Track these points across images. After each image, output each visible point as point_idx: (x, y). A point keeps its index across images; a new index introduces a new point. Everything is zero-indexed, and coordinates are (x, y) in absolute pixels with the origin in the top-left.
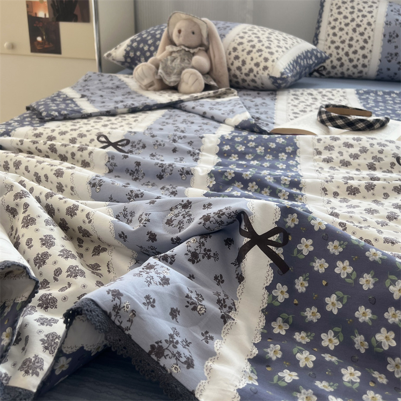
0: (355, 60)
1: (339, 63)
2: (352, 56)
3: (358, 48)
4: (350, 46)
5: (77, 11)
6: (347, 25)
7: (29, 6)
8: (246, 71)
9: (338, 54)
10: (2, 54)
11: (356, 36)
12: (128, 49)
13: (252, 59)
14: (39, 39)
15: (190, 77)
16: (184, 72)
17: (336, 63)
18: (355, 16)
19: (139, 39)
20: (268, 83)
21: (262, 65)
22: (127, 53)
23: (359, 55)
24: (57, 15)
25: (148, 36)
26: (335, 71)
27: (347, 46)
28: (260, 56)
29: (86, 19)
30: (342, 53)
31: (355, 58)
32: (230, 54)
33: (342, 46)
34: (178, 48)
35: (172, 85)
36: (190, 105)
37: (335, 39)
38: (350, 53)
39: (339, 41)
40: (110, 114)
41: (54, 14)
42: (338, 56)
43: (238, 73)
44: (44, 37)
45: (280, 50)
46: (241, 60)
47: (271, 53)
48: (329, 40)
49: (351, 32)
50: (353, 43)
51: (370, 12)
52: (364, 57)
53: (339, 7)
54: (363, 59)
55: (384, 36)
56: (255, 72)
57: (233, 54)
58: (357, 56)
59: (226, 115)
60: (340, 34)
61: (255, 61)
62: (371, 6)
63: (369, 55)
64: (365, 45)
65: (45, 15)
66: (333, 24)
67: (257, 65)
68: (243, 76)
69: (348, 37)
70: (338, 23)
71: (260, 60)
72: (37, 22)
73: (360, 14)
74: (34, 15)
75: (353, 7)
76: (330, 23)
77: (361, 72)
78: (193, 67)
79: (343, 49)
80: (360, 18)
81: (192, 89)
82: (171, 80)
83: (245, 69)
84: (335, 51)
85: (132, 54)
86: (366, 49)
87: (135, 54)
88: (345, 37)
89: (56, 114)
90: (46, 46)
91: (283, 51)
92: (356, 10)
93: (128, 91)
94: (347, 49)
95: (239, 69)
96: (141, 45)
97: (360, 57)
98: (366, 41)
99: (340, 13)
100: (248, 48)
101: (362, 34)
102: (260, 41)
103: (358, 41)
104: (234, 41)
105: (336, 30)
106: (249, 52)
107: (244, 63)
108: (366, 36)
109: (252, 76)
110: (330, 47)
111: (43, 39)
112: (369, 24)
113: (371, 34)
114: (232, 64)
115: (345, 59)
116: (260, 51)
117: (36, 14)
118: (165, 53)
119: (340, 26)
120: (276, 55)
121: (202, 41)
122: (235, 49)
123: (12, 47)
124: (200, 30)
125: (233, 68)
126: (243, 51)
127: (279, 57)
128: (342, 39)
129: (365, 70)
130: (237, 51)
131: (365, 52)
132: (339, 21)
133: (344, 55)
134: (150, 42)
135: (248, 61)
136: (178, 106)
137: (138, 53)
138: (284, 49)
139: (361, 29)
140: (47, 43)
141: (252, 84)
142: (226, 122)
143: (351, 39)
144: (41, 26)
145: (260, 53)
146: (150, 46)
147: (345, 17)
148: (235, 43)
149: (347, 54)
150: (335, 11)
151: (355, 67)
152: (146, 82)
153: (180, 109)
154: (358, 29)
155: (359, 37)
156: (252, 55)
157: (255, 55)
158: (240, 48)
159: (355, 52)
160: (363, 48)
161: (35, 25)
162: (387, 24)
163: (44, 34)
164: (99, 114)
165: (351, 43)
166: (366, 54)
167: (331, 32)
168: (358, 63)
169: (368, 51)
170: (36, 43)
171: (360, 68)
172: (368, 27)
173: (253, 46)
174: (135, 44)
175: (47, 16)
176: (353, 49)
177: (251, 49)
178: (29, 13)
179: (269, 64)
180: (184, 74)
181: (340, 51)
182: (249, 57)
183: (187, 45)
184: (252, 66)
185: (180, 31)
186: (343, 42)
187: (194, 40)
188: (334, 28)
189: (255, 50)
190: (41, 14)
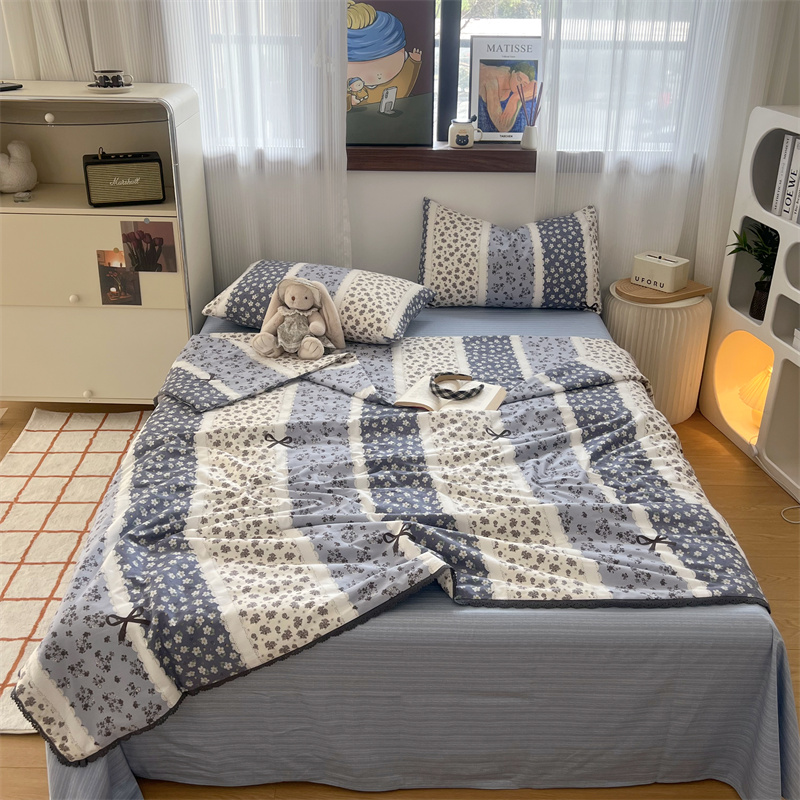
0: (463, 291)
1: (447, 295)
2: (459, 287)
3: (464, 280)
4: (457, 277)
5: (161, 260)
6: (452, 254)
7: (101, 255)
8: (361, 330)
9: (446, 285)
11: (462, 267)
12: (230, 304)
13: (365, 320)
14: (113, 290)
15: (311, 344)
16: (304, 340)
17: (444, 294)
18: (458, 245)
19: (241, 293)
20: (384, 341)
21: (376, 325)
22: (230, 308)
23: (467, 286)
24: (137, 265)
25: (250, 290)
26: (445, 302)
27: (454, 277)
28: (373, 316)
29: (172, 268)
30: (449, 285)
31: (463, 289)
32: (343, 313)
33: (449, 277)
34: (293, 312)
35: (292, 351)
36: (318, 376)
37: (442, 269)
38: (458, 284)
39: (446, 271)
41: (133, 265)
42: (446, 288)
43: (352, 331)
44: (120, 288)
45: (390, 308)
46: (354, 319)
47: (383, 313)
48: (436, 271)
49: (456, 262)
50: (460, 274)
51: (474, 241)
52: (472, 288)
53: (442, 234)
54: (471, 290)
55: (489, 267)
56: (369, 332)
57: (346, 314)
58: (464, 287)
59: (354, 389)
60: (445, 264)
61: (368, 322)
62: (474, 234)
63: (476, 287)
64: (471, 276)
65: (121, 265)
66: (438, 252)
67: (371, 325)
68: (358, 334)
69: (454, 268)
70: (442, 251)
71: (373, 320)
72: (111, 272)
73: (464, 243)
74: (107, 265)
75: (456, 235)
76: (435, 252)
77: (470, 302)
79: (450, 280)
80: (464, 248)
81: (314, 355)
82: (291, 347)
83: (360, 328)
84: (443, 282)
85: (234, 310)
86: (472, 280)
87: (238, 310)
88: (450, 268)
90: (122, 297)
91: (393, 309)
92: (459, 238)
94: (454, 280)
95: (353, 327)
96: (245, 301)
97: (468, 288)
98: (471, 272)
99: (444, 241)
100: (360, 308)
101: (467, 265)
102: (370, 300)
103: (464, 272)
104: (345, 299)
105: (442, 260)
106: (362, 313)
107: (358, 322)
108: (471, 268)
109: (366, 334)
110: (437, 278)
111: (118, 290)
112: (473, 254)
113: (476, 265)
114: (346, 323)
115: (453, 290)
116: (371, 311)
117: (109, 264)
118: (277, 315)
119: (445, 256)
120: (387, 315)
121: (314, 303)
122: (347, 309)
123: (79, 299)
124: (313, 295)
125: (348, 327)
126: (355, 310)
127: (390, 316)
128: (448, 270)
129: (474, 300)
130: (350, 310)
131: (472, 283)
132: (444, 249)
133: (452, 287)
134: (254, 297)
135: (361, 321)
137: (242, 309)
139: (466, 260)
140: (123, 294)
141: (367, 341)
143: (457, 270)
144: (115, 275)
145: (372, 313)
146: (255, 301)
147: (450, 246)
148: (347, 302)
149: (454, 286)
150: (439, 238)
151: (464, 297)
152: (265, 350)
153: (308, 380)
154: (463, 260)
155: (465, 268)
156: (365, 315)
157: (367, 315)
158: (352, 307)
159: (462, 284)
160: (469, 279)
161: (108, 275)
162: (490, 255)
163: (120, 284)
165: (457, 274)
166: (474, 285)
167: (437, 261)
168: (466, 294)
169: (475, 282)
170: (109, 294)
171: (469, 298)
172: (473, 258)
173: (365, 306)
174: (237, 299)
175: (124, 266)
176: (460, 281)
177: (363, 309)
178: (101, 263)
179: (382, 325)
180: (305, 342)
181: (447, 282)
182: (362, 317)
183: (300, 309)
184: (366, 326)
185: (293, 298)
186: (449, 273)
187: (307, 304)
188: (439, 257)
189: (367, 310)
190: (116, 264)
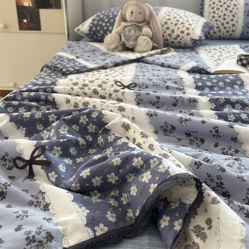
0: (228, 28)
1: (218, 30)
2: (226, 25)
3: (229, 20)
4: (224, 19)
5: (52, 1)
6: (221, 6)
8: (175, 37)
9: (217, 24)
10: (1, 32)
11: (228, 13)
12: (91, 25)
13: (178, 29)
14: (25, 21)
15: (143, 41)
16: (139, 38)
17: (216, 30)
18: (225, 1)
19: (98, 18)
20: (189, 43)
21: (186, 32)
22: (91, 28)
23: (230, 24)
24: (38, 4)
25: (104, 16)
26: (215, 35)
27: (222, 19)
28: (183, 27)
30: (219, 24)
31: (228, 26)
32: (163, 26)
33: (219, 19)
34: (131, 24)
35: (131, 47)
36: (150, 59)
37: (215, 15)
38: (225, 23)
39: (217, 16)
40: (104, 68)
41: (36, 4)
42: (217, 26)
43: (169, 38)
44: (29, 20)
45: (194, 22)
46: (171, 29)
47: (190, 25)
48: (211, 16)
49: (224, 11)
50: (226, 17)
52: (233, 25)
54: (232, 27)
55: (245, 12)
56: (181, 37)
57: (165, 26)
58: (229, 25)
60: (217, 12)
61: (180, 30)
63: (236, 24)
64: (234, 18)
65: (29, 4)
66: (212, 6)
67: (182, 32)
68: (172, 40)
69: (223, 14)
70: (215, 5)
71: (184, 29)
72: (23, 9)
74: (21, 5)
76: (210, 5)
77: (231, 35)
78: (143, 35)
79: (220, 21)
80: (229, 2)
81: (145, 49)
82: (129, 44)
83: (176, 34)
84: (215, 23)
85: (94, 29)
86: (234, 21)
87: (96, 29)
88: (220, 14)
89: (72, 69)
90: (30, 26)
91: (196, 23)
93: (102, 53)
94: (222, 21)
95: (170, 35)
96: (100, 23)
97: (231, 26)
98: (234, 16)
100: (175, 22)
101: (231, 12)
102: (181, 17)
103: (229, 16)
104: (164, 18)
105: (215, 10)
106: (176, 25)
107: (173, 31)
108: (234, 13)
109: (178, 39)
110: (211, 20)
111: (27, 21)
112: (235, 5)
113: (237, 11)
114: (165, 32)
115: (221, 27)
116: (182, 23)
117: (22, 4)
118: (120, 27)
119: (217, 7)
120: (193, 26)
121: (145, 18)
122: (166, 23)
123: (6, 27)
124: (144, 12)
125: (166, 35)
126: (171, 24)
127: (195, 27)
128: (219, 15)
129: (233, 34)
130: (168, 24)
131: (234, 22)
132: (216, 4)
133: (221, 25)
134: (106, 20)
135: (176, 30)
136: (142, 60)
137: (98, 28)
138: (196, 22)
139: (230, 9)
140: (30, 23)
141: (178, 44)
142: (180, 68)
143: (225, 15)
144: (26, 12)
145: (183, 25)
146: (106, 23)
147: (220, 2)
148: (166, 19)
149: (223, 24)
151: (228, 32)
152: (113, 46)
153: (143, 62)
154: (228, 9)
155: (230, 14)
156: (178, 26)
157: (180, 26)
158: (169, 22)
159: (228, 23)
160: (232, 20)
161: (22, 11)
162: (246, 5)
163: (28, 17)
164: (98, 68)
165: (225, 17)
166: (235, 24)
167: (212, 11)
168: (229, 30)
169: (236, 22)
170: (22, 24)
171: (231, 32)
172: (235, 7)
173: (178, 21)
174: (96, 22)
175: (31, 5)
176: (226, 21)
177: (177, 22)
178: (18, 4)
179: (190, 31)
180: (140, 40)
181: (218, 22)
182: (176, 28)
183: (136, 21)
184: (179, 33)
185: (132, 13)
186: (220, 17)
187: (141, 18)
188: (213, 8)
189: (179, 23)
190: (26, 4)
